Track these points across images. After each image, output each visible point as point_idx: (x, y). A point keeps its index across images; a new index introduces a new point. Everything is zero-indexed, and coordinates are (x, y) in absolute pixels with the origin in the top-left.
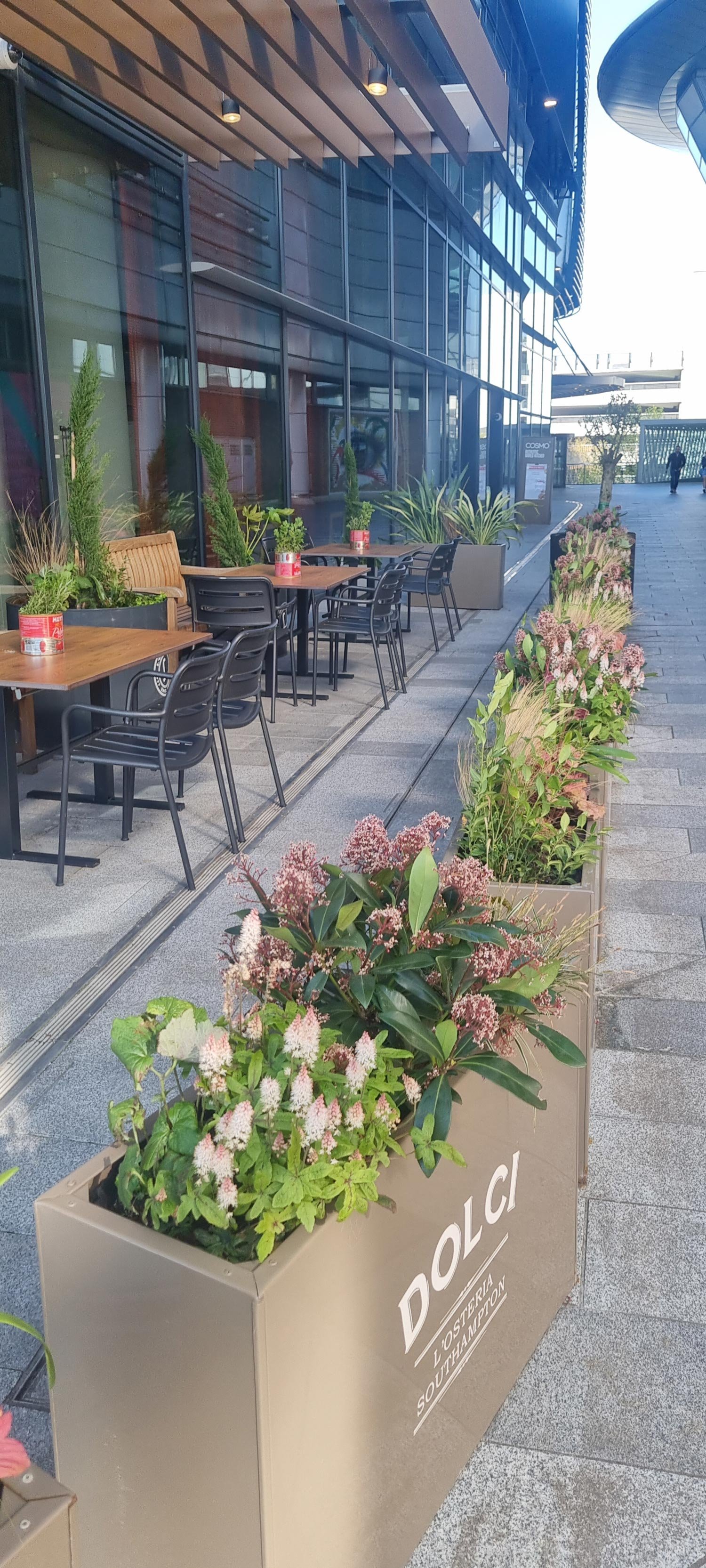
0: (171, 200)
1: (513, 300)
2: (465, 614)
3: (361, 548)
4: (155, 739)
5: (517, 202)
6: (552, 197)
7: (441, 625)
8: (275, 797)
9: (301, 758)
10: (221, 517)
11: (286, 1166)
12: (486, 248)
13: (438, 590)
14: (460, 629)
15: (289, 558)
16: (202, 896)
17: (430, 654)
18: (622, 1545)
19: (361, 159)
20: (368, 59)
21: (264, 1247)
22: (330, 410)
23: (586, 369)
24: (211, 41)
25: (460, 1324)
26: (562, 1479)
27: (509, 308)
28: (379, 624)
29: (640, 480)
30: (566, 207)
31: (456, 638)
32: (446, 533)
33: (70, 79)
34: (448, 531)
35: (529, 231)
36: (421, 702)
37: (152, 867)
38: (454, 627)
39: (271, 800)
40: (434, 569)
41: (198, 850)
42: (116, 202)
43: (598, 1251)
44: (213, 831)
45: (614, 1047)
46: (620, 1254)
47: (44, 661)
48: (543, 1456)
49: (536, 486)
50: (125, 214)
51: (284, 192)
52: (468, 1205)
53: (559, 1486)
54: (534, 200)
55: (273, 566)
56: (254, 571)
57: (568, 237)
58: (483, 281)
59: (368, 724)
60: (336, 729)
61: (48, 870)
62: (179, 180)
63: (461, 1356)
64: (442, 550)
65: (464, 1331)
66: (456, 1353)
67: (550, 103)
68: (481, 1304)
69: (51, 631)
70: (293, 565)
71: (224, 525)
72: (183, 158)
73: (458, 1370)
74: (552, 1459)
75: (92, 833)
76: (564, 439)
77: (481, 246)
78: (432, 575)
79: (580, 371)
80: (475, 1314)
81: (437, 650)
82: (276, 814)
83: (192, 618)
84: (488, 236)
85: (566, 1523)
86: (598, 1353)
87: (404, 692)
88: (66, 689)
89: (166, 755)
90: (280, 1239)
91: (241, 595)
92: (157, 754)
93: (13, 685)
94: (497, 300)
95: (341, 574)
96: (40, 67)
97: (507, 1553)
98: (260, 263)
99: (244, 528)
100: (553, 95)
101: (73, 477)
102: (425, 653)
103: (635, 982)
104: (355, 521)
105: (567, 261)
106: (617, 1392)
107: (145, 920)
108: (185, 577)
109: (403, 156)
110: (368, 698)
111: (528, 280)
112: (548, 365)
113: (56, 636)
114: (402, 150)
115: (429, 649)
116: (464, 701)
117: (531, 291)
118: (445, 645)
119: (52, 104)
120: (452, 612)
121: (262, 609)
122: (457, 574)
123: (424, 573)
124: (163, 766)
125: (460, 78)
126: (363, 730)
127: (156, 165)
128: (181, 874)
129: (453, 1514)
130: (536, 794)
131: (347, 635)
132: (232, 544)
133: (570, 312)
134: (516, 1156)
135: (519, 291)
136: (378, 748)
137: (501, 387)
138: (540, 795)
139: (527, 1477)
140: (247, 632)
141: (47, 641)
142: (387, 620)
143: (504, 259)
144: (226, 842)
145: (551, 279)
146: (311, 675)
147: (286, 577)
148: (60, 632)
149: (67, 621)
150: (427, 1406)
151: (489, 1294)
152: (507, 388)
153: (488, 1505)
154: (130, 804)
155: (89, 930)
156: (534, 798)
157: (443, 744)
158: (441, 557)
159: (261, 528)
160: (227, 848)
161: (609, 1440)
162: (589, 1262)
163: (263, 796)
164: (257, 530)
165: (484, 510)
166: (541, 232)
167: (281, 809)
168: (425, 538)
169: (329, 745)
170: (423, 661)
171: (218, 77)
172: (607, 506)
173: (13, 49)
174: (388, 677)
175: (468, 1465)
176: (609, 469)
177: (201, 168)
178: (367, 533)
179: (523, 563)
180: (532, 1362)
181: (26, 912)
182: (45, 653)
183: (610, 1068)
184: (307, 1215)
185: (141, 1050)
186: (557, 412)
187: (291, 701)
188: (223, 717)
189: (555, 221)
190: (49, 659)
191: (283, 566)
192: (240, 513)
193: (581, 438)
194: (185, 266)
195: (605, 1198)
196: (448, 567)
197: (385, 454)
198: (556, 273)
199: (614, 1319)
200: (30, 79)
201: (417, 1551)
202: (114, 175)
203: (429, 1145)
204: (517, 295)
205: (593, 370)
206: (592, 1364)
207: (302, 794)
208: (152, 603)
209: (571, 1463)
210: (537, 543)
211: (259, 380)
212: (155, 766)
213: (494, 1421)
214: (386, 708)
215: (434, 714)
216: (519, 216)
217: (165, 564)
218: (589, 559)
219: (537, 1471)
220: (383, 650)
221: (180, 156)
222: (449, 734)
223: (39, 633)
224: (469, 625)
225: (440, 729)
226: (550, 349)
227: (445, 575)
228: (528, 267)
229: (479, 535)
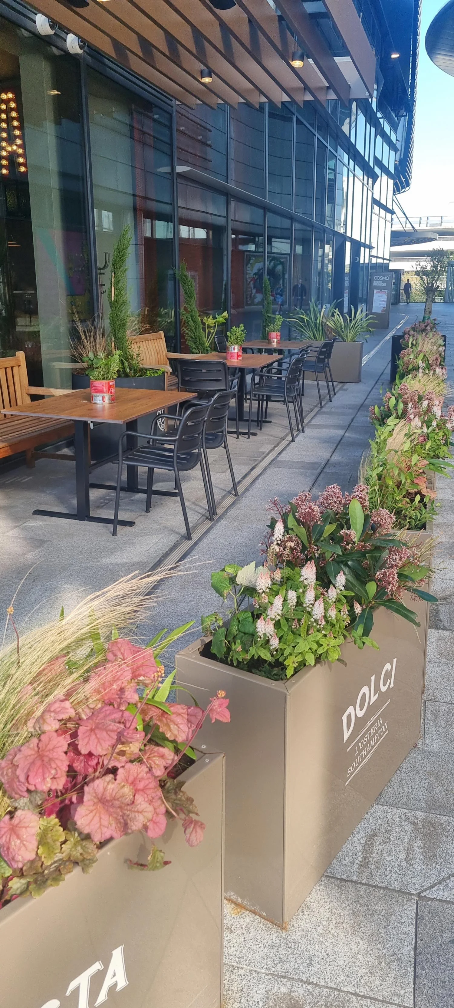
0: (165, 125)
1: (368, 184)
2: (337, 385)
3: (275, 343)
4: (172, 454)
5: (372, 120)
6: (394, 116)
7: (324, 391)
8: (231, 490)
9: (246, 469)
10: (192, 323)
11: (300, 635)
12: (352, 150)
13: (322, 370)
14: (335, 394)
15: (235, 349)
16: (196, 544)
17: (317, 409)
18: (447, 849)
19: (283, 103)
20: (293, 46)
21: (290, 672)
22: (246, 253)
23: (413, 227)
24: (198, 35)
25: (367, 738)
26: (416, 821)
27: (365, 189)
28: (289, 390)
29: (447, 300)
30: (403, 122)
31: (333, 399)
32: (326, 335)
33: (113, 58)
34: (328, 333)
35: (379, 138)
36: (314, 438)
37: (165, 527)
38: (332, 393)
39: (230, 492)
40: (321, 357)
41: (193, 518)
42: (132, 127)
43: (431, 724)
44: (197, 508)
45: (438, 628)
46: (443, 726)
47: (104, 407)
48: (406, 811)
49: (380, 304)
50: (136, 135)
51: (231, 119)
52: (373, 678)
53: (414, 824)
54: (382, 118)
55: (225, 354)
56: (212, 357)
57: (403, 141)
58: (350, 172)
59: (283, 450)
60: (263, 453)
61: (107, 527)
62: (171, 115)
63: (367, 754)
64: (325, 345)
65: (368, 742)
66: (364, 752)
67: (395, 56)
68: (377, 731)
69: (109, 390)
70: (238, 353)
71: (193, 328)
72: (173, 102)
73: (365, 761)
74: (411, 812)
75: (128, 508)
76: (398, 273)
77: (349, 150)
78: (320, 360)
79: (408, 228)
80: (374, 736)
81: (321, 407)
82: (233, 500)
83: (178, 384)
84: (354, 143)
85: (419, 839)
86: (432, 769)
87: (303, 432)
88: (122, 423)
89: (178, 463)
90: (296, 671)
91: (203, 371)
92: (173, 462)
93: (89, 420)
94: (358, 184)
95: (264, 359)
96: (95, 50)
97: (389, 849)
98: (205, 159)
99: (204, 330)
100: (397, 51)
101: (113, 299)
102: (314, 408)
103: (449, 596)
104: (271, 326)
105: (402, 157)
106: (443, 786)
107: (166, 555)
108: (170, 360)
109: (308, 101)
110: (282, 435)
111: (377, 170)
112: (389, 225)
113: (111, 393)
114: (309, 97)
115: (316, 406)
116: (340, 438)
117: (379, 178)
118: (326, 404)
119: (101, 73)
120: (330, 384)
121: (220, 380)
122: (334, 360)
123: (314, 359)
124: (176, 468)
125: (346, 53)
126: (280, 454)
127: (156, 106)
128: (184, 531)
129: (361, 832)
130: (401, 482)
131: (267, 396)
132: (198, 339)
133: (403, 190)
134: (395, 660)
135: (373, 178)
136: (290, 465)
137: (359, 240)
138: (403, 482)
139: (398, 819)
140: (221, 393)
141: (106, 395)
142: (294, 388)
143: (363, 158)
144: (206, 515)
145: (392, 169)
146: (247, 421)
147: (233, 360)
148: (113, 391)
149: (116, 385)
150: (352, 773)
151: (380, 728)
152: (363, 241)
153: (379, 829)
154: (150, 492)
155: (135, 559)
156: (399, 485)
157: (329, 463)
158: (325, 350)
159: (214, 330)
160: (207, 518)
161: (440, 806)
162: (426, 729)
163: (224, 490)
164: (212, 331)
165: (351, 321)
166: (386, 138)
167: (236, 498)
168: (313, 337)
169: (260, 462)
170: (313, 413)
171: (201, 56)
172: (429, 319)
173: (81, 42)
174: (294, 423)
175: (367, 813)
176: (431, 295)
177: (183, 106)
178: (279, 334)
179: (372, 353)
180: (398, 771)
181: (98, 549)
182: (105, 403)
183: (436, 638)
184: (311, 659)
185: (226, 584)
186: (394, 255)
187: (235, 436)
188: (206, 443)
189: (396, 132)
190: (107, 406)
191: (231, 354)
192: (202, 321)
193: (408, 272)
194: (173, 169)
195: (434, 700)
196: (329, 356)
197: (281, 282)
198: (395, 164)
199: (441, 755)
200: (89, 59)
201: (344, 846)
202: (131, 113)
203: (360, 639)
204: (371, 181)
205: (417, 227)
206: (430, 774)
207: (247, 490)
208: (156, 375)
209: (420, 815)
210: (380, 341)
211: (201, 234)
212: (171, 468)
213: (380, 795)
214: (293, 441)
215: (323, 445)
216: (373, 129)
217: (158, 352)
218: (421, 351)
219: (403, 817)
220: (291, 405)
221: (172, 100)
222: (332, 457)
223: (101, 391)
224: (340, 392)
225: (328, 454)
226: (390, 215)
227: (326, 360)
228: (378, 162)
229: (347, 336)
